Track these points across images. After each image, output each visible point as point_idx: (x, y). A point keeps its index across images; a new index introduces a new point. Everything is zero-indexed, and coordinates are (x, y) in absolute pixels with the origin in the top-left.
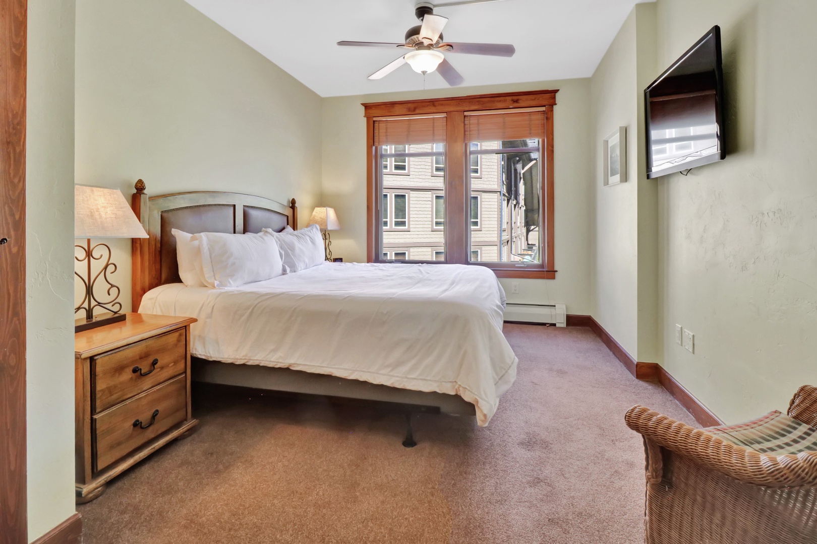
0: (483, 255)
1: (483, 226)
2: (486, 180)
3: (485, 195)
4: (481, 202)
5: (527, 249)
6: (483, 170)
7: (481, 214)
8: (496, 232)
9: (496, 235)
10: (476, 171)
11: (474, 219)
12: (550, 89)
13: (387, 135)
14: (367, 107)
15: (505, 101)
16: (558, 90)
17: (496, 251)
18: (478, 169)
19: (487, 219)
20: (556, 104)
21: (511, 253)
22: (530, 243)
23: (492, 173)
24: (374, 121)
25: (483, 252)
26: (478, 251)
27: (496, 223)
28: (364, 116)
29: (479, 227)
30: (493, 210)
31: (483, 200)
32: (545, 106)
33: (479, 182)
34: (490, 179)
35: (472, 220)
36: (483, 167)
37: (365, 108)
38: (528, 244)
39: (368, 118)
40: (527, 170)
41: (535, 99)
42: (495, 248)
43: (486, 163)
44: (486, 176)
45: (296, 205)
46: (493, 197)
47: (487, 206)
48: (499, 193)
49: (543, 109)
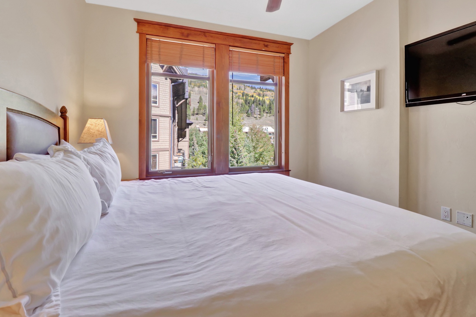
0: (160, 157)
1: (160, 138)
2: (162, 109)
3: (161, 119)
4: (159, 123)
5: (178, 152)
6: (160, 102)
7: (159, 131)
8: (168, 142)
9: (168, 144)
10: (155, 102)
11: (154, 134)
12: (288, 42)
13: (159, 55)
14: (140, 22)
15: (259, 44)
16: (293, 44)
17: (168, 155)
18: (157, 101)
19: (163, 134)
20: (291, 53)
21: (174, 155)
22: (179, 148)
23: (166, 105)
24: (147, 39)
25: (160, 155)
26: (156, 155)
27: (168, 136)
28: (137, 32)
29: (157, 139)
30: (166, 128)
31: (160, 122)
32: (284, 53)
33: (157, 110)
34: (164, 108)
35: (152, 135)
36: (160, 100)
37: (138, 24)
38: (178, 149)
39: (141, 34)
40: (179, 105)
41: (278, 47)
42: (168, 152)
43: (162, 98)
44: (162, 106)
45: (67, 115)
46: (166, 120)
47: (162, 126)
48: (170, 117)
49: (283, 55)
